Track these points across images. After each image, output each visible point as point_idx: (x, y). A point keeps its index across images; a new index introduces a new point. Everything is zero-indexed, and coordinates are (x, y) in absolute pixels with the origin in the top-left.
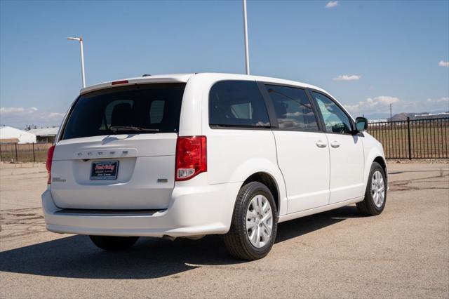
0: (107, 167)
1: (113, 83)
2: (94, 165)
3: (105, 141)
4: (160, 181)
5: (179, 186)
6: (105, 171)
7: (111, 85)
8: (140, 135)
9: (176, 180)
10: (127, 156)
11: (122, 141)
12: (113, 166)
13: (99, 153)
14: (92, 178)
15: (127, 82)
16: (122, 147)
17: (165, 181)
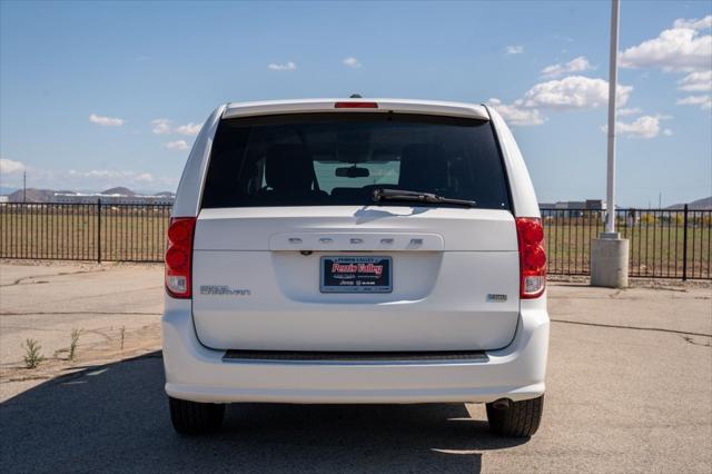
0: (362, 268)
1: (338, 105)
2: (328, 264)
3: (360, 217)
4: (493, 297)
5: (529, 307)
6: (359, 277)
7: (332, 108)
8: (439, 209)
9: (523, 296)
10: (422, 248)
11: (404, 219)
12: (380, 267)
13: (352, 241)
14: (324, 288)
15: (375, 105)
16: (410, 231)
17: (503, 298)
